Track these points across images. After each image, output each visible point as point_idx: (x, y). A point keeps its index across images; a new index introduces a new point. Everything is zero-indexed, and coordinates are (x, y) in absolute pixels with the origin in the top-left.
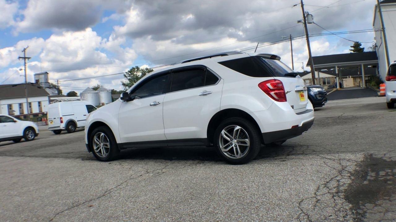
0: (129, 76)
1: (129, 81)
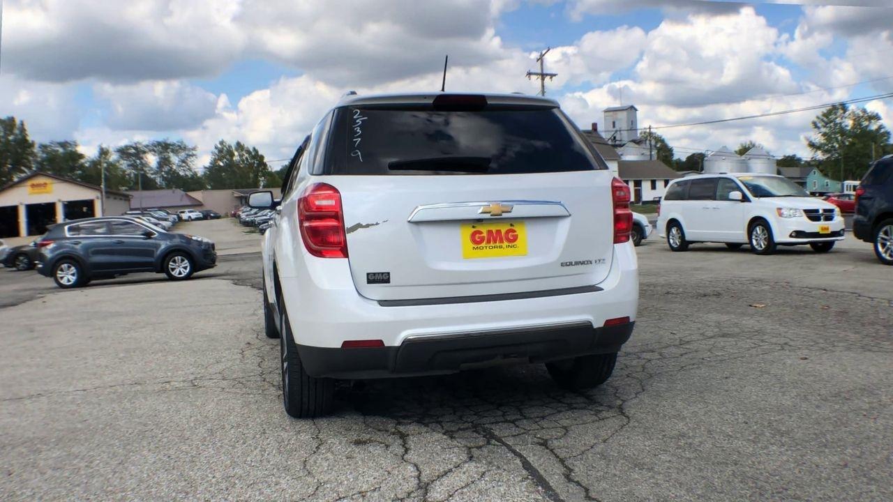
0: (825, 127)
1: (823, 138)
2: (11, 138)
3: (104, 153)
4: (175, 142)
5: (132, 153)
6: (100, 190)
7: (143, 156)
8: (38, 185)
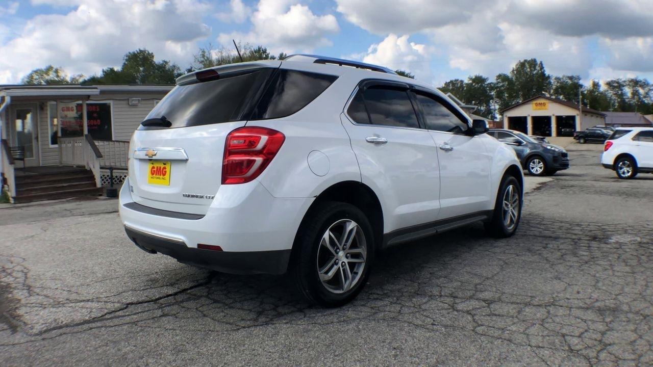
2: (535, 72)
3: (596, 85)
4: (642, 79)
5: (616, 86)
6: (578, 109)
7: (623, 88)
8: (540, 104)
